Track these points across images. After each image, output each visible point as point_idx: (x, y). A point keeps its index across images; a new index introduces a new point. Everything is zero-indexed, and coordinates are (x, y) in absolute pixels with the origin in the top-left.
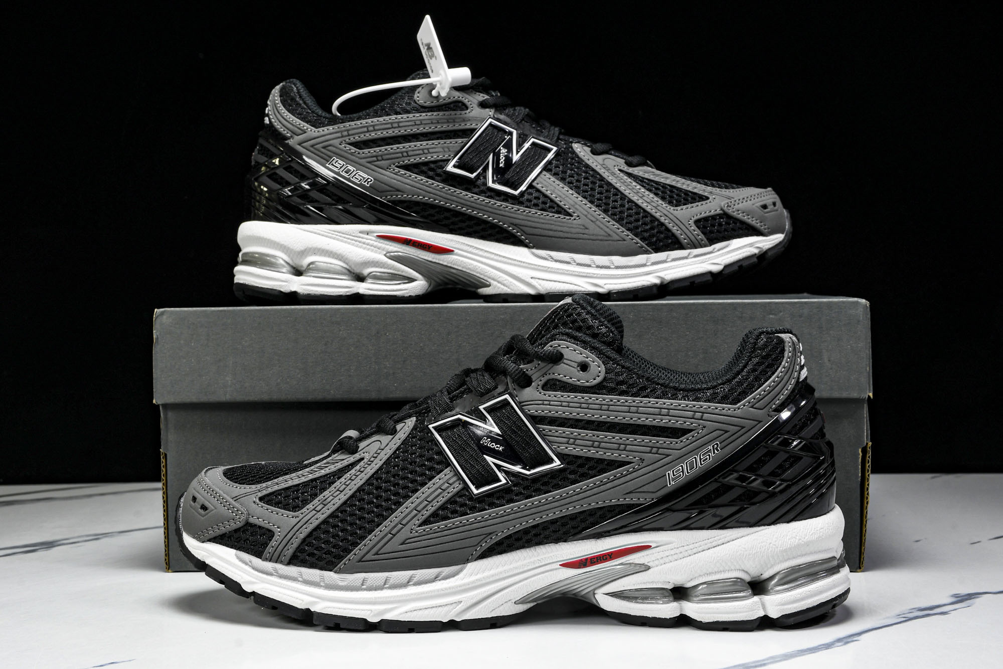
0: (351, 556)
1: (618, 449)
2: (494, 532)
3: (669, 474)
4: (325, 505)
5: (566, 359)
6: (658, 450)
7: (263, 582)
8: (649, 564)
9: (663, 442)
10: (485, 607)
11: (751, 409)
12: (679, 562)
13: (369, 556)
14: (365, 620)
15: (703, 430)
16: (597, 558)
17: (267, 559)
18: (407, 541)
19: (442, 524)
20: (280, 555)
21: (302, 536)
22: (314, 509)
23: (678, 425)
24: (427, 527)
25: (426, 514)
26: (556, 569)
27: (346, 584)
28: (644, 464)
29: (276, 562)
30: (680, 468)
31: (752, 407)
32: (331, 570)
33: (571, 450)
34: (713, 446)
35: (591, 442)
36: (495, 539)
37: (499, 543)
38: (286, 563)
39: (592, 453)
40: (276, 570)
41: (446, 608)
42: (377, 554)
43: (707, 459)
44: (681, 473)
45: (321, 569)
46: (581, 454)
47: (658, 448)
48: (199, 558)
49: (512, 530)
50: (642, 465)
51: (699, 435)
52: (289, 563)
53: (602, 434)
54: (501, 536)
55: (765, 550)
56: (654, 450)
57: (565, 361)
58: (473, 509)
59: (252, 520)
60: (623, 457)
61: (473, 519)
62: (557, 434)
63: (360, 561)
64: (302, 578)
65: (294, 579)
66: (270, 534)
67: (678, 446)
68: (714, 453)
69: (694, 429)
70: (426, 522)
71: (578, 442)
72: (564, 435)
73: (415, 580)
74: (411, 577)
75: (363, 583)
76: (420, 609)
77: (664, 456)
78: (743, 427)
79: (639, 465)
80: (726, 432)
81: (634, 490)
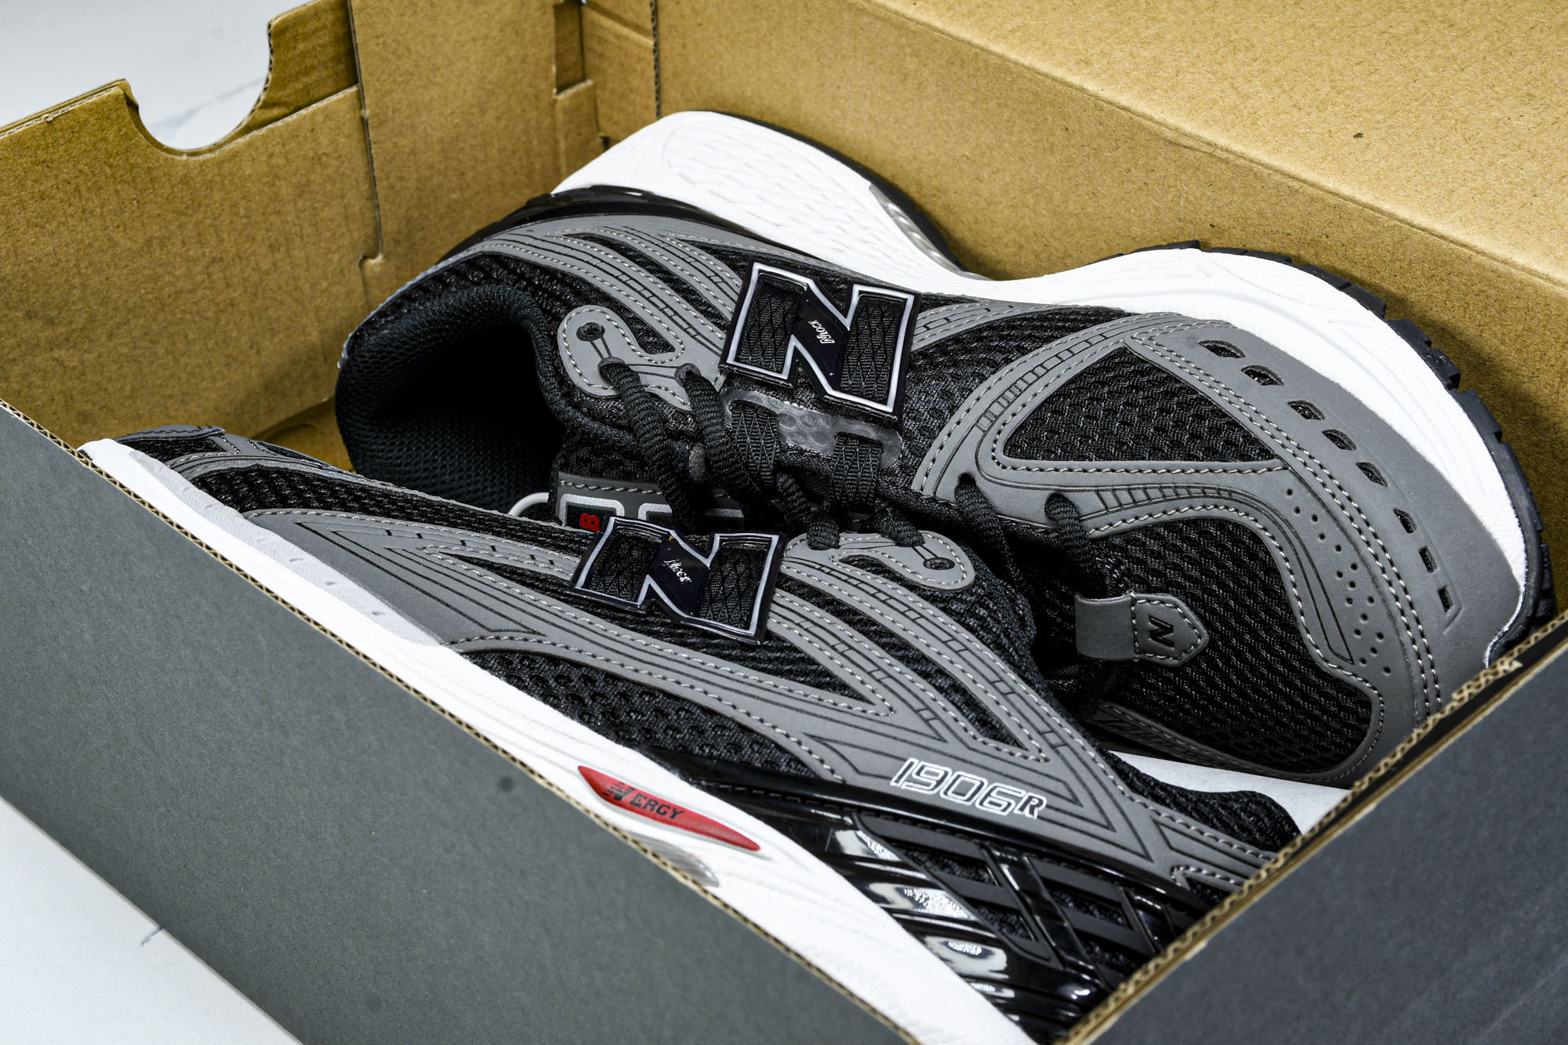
1: (870, 673)
2: (540, 634)
3: (911, 764)
6: (932, 719)
8: (723, 879)
9: (953, 717)
15: (1038, 761)
16: (650, 802)
18: (400, 552)
19: (478, 570)
23: (1007, 720)
24: (451, 560)
25: (471, 552)
26: (564, 769)
28: (887, 718)
30: (942, 773)
32: (236, 510)
33: (793, 633)
34: (1030, 798)
36: (531, 644)
39: (822, 654)
43: (999, 805)
44: (934, 783)
49: (572, 652)
50: (882, 717)
51: (1025, 761)
54: (546, 647)
56: (926, 714)
60: (867, 687)
61: (532, 598)
62: (796, 608)
67: (971, 742)
69: (1025, 747)
72: (806, 613)
77: (935, 736)
79: (876, 714)
80: (1077, 803)
81: (830, 740)
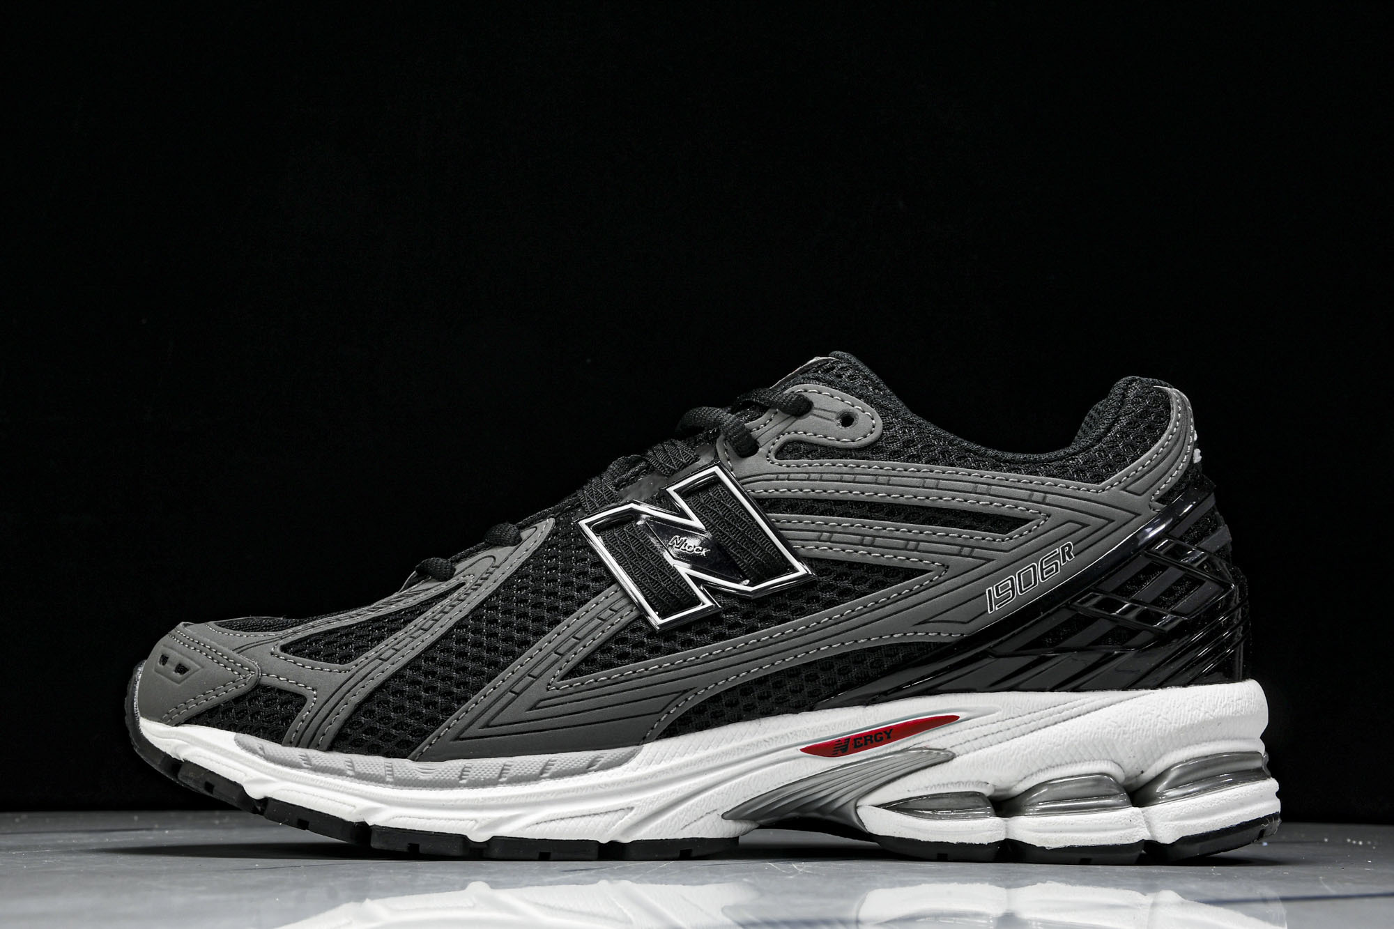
0: (442, 730)
1: (905, 549)
2: (691, 689)
3: (989, 591)
4: (397, 650)
5: (816, 409)
6: (972, 551)
7: (284, 778)
8: (954, 750)
9: (980, 538)
10: (672, 821)
11: (1122, 492)
12: (1006, 745)
13: (474, 730)
14: (463, 838)
15: (1046, 521)
16: (865, 737)
17: (291, 742)
18: (542, 704)
19: (602, 675)
20: (315, 734)
21: (356, 700)
22: (377, 658)
23: (1005, 510)
24: (577, 681)
25: (574, 658)
26: (794, 758)
27: (431, 777)
28: (948, 574)
29: (308, 748)
30: (1009, 582)
31: (1124, 489)
32: (405, 757)
33: (824, 550)
34: (1062, 549)
35: (859, 537)
36: (693, 701)
37: (699, 710)
38: (326, 747)
39: (860, 554)
40: (308, 760)
41: (607, 818)
42: (487, 726)
43: (1052, 570)
44: (1011, 591)
45: (388, 755)
46: (842, 556)
47: (973, 548)
48: (168, 752)
49: (723, 685)
50: (945, 575)
51: (1039, 528)
52: (331, 748)
53: (877, 524)
54: (703, 695)
55: (1150, 726)
56: (966, 550)
57: (815, 411)
58: (655, 651)
59: (266, 680)
60: (914, 561)
61: (656, 667)
62: (800, 526)
63: (457, 738)
64: (354, 770)
65: (339, 773)
66: (298, 700)
67: (1006, 545)
68: (1064, 561)
69: (1031, 518)
70: (572, 673)
71: (836, 537)
72: (812, 526)
73: (553, 769)
74: (547, 764)
75: (462, 775)
76: (562, 819)
77: (984, 561)
78: (1111, 521)
79: (940, 576)
80: (1084, 525)
81: (931, 618)
